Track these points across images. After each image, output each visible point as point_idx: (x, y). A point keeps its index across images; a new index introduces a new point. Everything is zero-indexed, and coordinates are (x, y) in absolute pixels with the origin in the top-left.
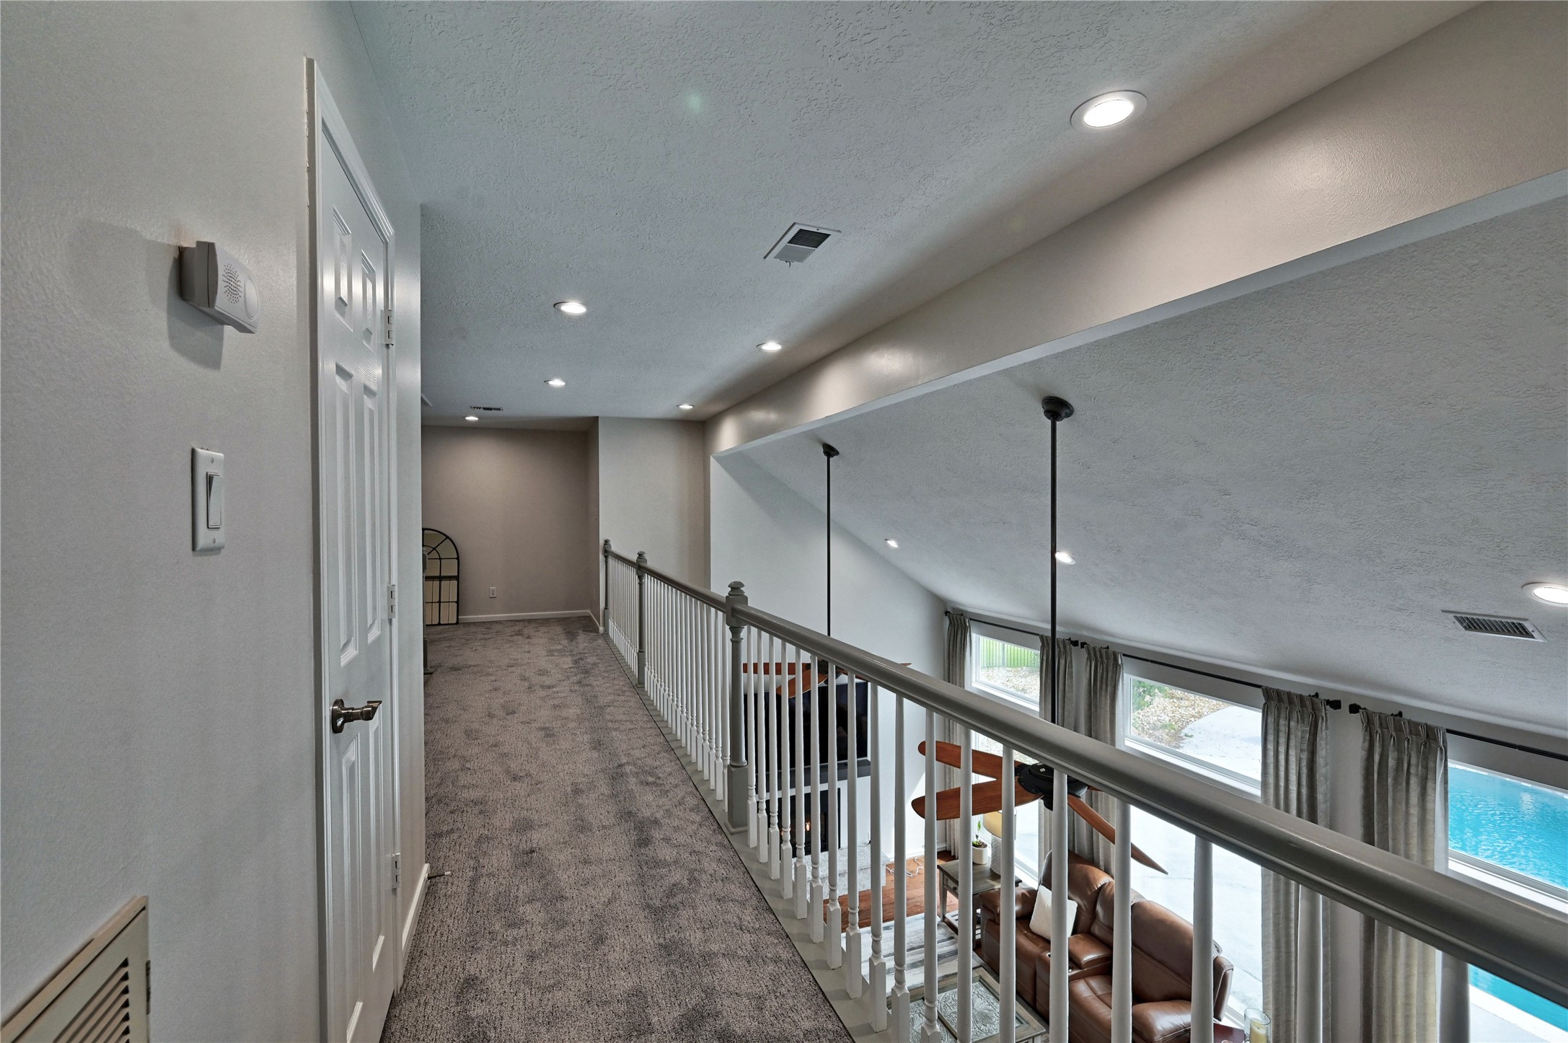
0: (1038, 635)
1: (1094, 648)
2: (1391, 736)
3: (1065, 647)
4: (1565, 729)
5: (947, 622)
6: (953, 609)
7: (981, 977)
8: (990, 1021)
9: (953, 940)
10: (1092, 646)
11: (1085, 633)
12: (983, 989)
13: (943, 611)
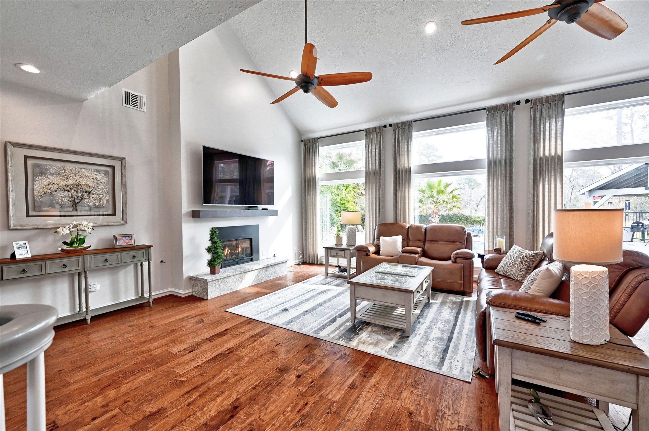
0: (363, 130)
1: (397, 125)
3: (380, 131)
5: (302, 145)
10: (395, 124)
13: (301, 140)
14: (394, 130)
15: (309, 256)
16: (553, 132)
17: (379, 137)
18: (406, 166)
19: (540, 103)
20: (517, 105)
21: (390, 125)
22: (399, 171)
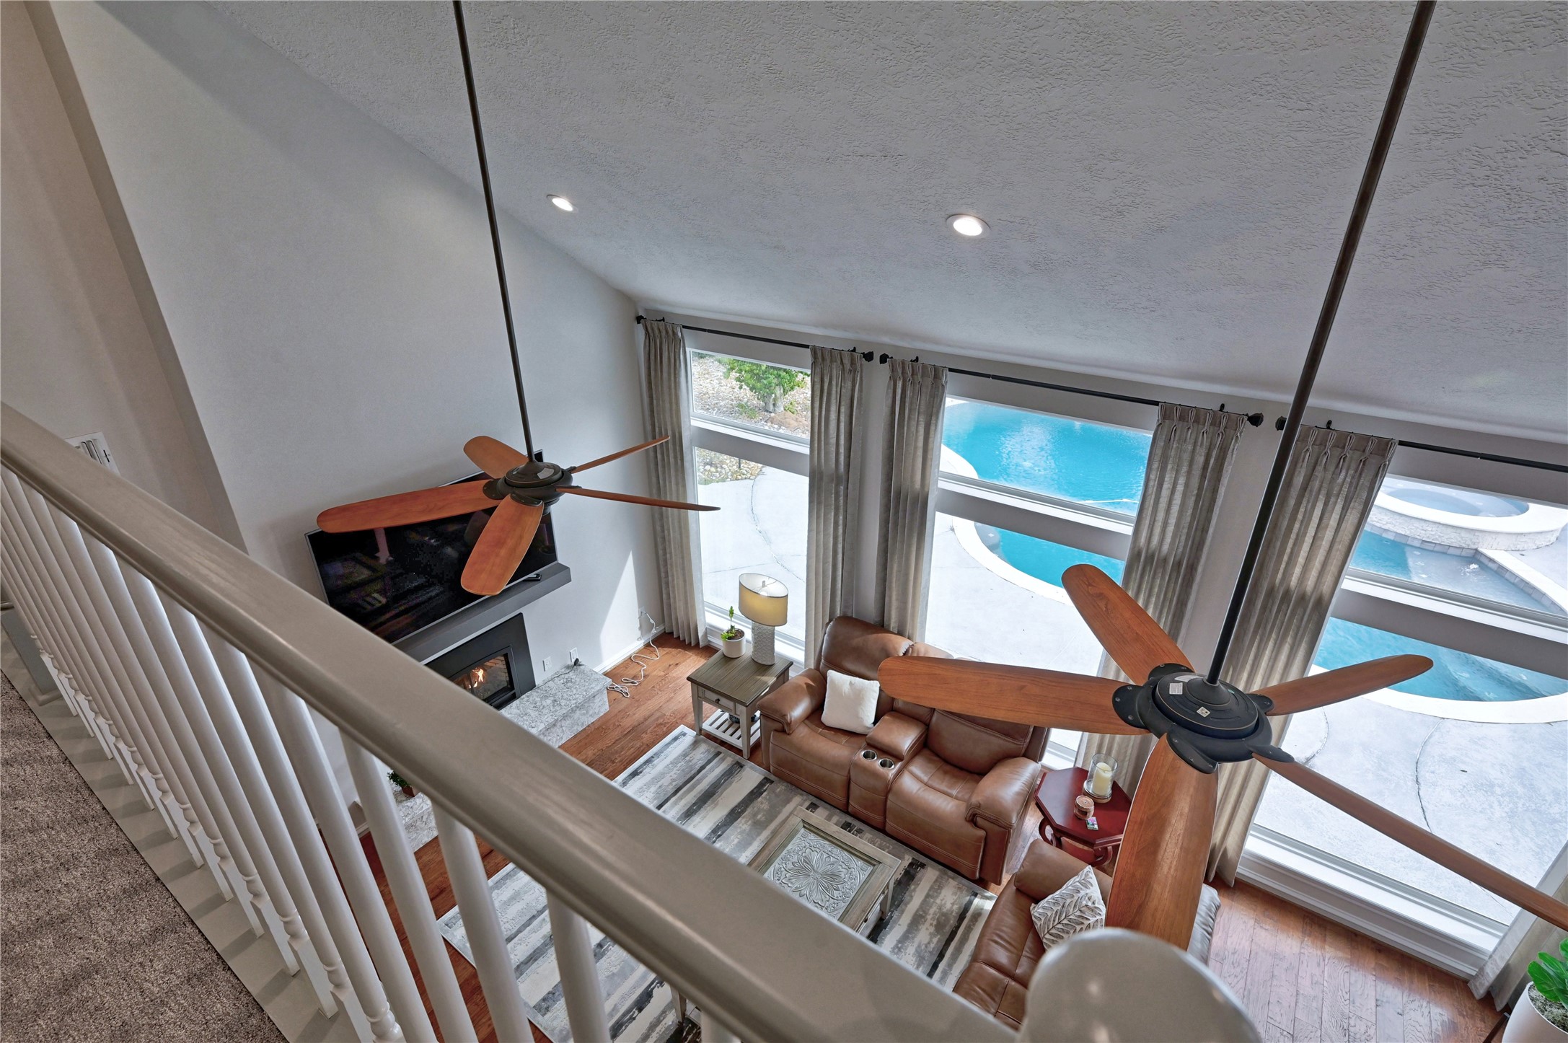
0: (807, 347)
1: (903, 363)
2: (1325, 454)
3: (853, 363)
4: (1565, 432)
5: (640, 330)
6: (646, 310)
7: (804, 821)
8: (838, 879)
9: (721, 756)
10: (898, 358)
11: (886, 339)
12: (812, 836)
13: (633, 316)
14: (893, 379)
15: (677, 619)
16: (1329, 534)
17: (849, 384)
18: (918, 485)
19: (1318, 442)
20: (1253, 424)
21: (884, 359)
22: (898, 493)
